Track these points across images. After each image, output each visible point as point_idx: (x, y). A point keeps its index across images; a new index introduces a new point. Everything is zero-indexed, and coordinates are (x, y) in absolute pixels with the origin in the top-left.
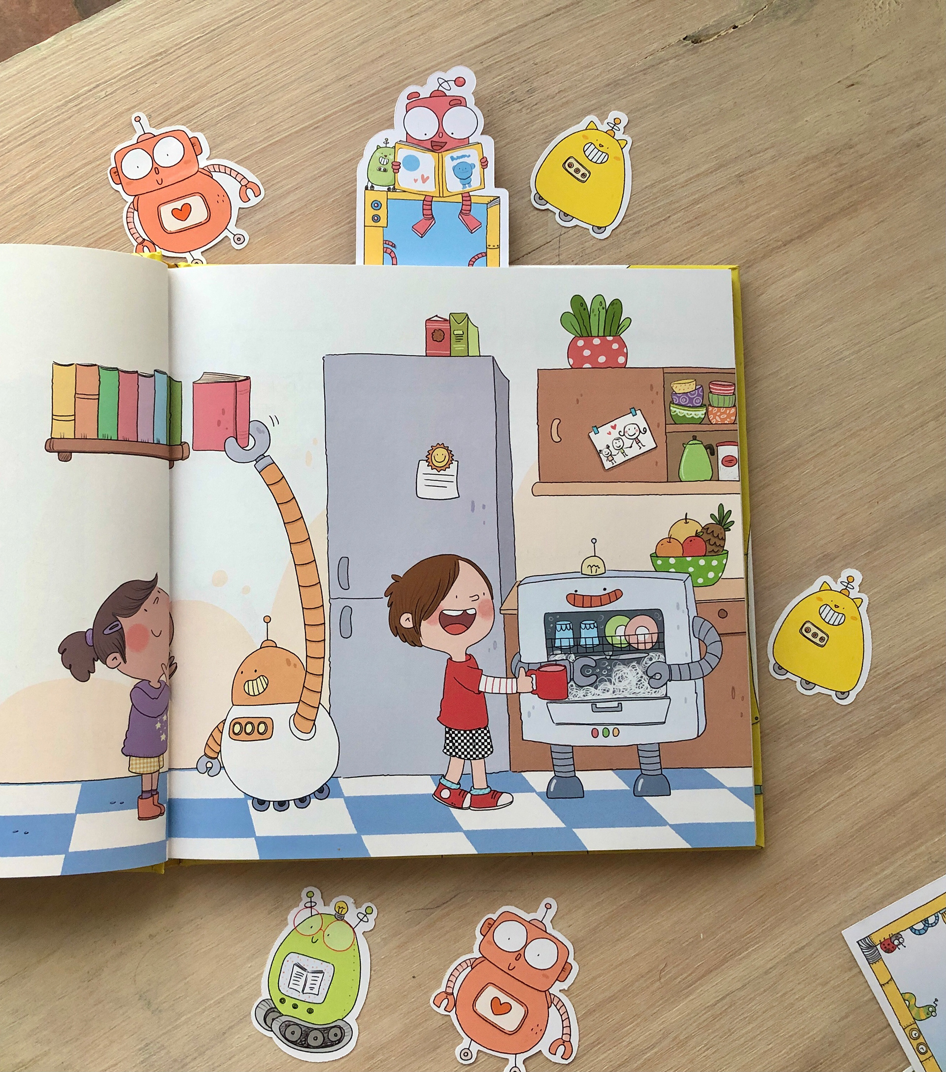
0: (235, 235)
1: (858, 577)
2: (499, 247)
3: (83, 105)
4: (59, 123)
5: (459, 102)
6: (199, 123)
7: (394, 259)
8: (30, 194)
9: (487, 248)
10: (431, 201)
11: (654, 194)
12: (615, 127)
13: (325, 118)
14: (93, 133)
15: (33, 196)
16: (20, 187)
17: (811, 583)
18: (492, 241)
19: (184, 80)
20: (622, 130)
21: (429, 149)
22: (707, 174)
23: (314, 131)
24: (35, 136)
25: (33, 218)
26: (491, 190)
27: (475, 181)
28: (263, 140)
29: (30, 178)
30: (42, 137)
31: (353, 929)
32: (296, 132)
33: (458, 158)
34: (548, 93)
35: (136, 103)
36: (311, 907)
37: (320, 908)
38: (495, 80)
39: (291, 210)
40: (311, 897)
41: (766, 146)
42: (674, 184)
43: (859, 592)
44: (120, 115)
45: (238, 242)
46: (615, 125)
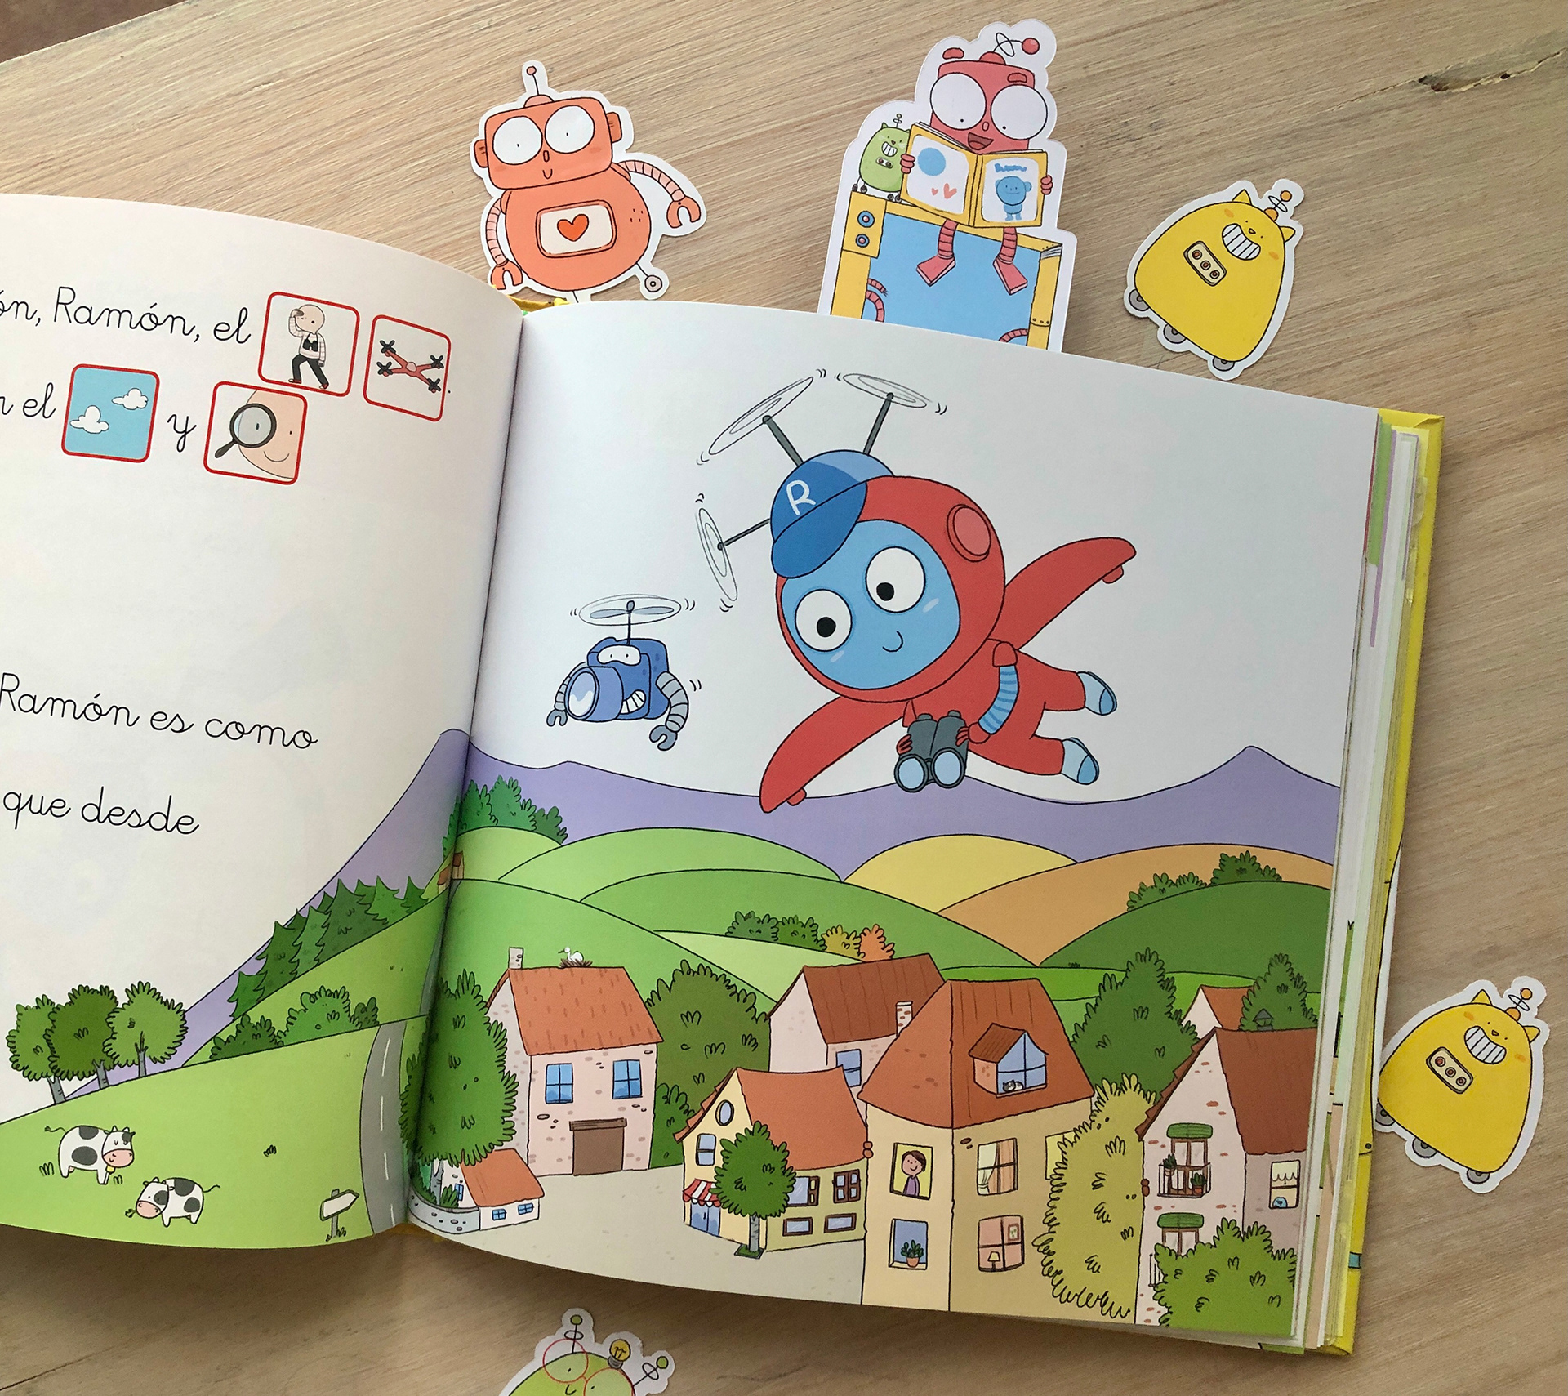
0: (648, 277)
1: (1539, 992)
2: (1049, 324)
3: (451, 35)
4: (410, 58)
5: (1022, 78)
6: (623, 92)
7: (881, 312)
8: (345, 161)
9: (1030, 323)
10: (954, 230)
11: (1324, 322)
12: (1280, 205)
13: (824, 116)
14: (459, 81)
15: (351, 165)
16: (332, 147)
17: (1460, 987)
18: (1040, 314)
19: (613, 21)
21: (962, 144)
23: (800, 134)
24: (370, 72)
25: (344, 197)
26: (1051, 230)
28: (719, 135)
29: (351, 135)
30: (381, 76)
31: (633, 1386)
32: (773, 131)
33: (1008, 169)
34: (1181, 133)
35: (532, 46)
36: (574, 1340)
37: (589, 1343)
38: (1103, 99)
39: (741, 252)
40: (576, 1325)
42: (1359, 311)
43: (1536, 1017)
44: (505, 60)
45: (651, 289)
46: (1280, 202)
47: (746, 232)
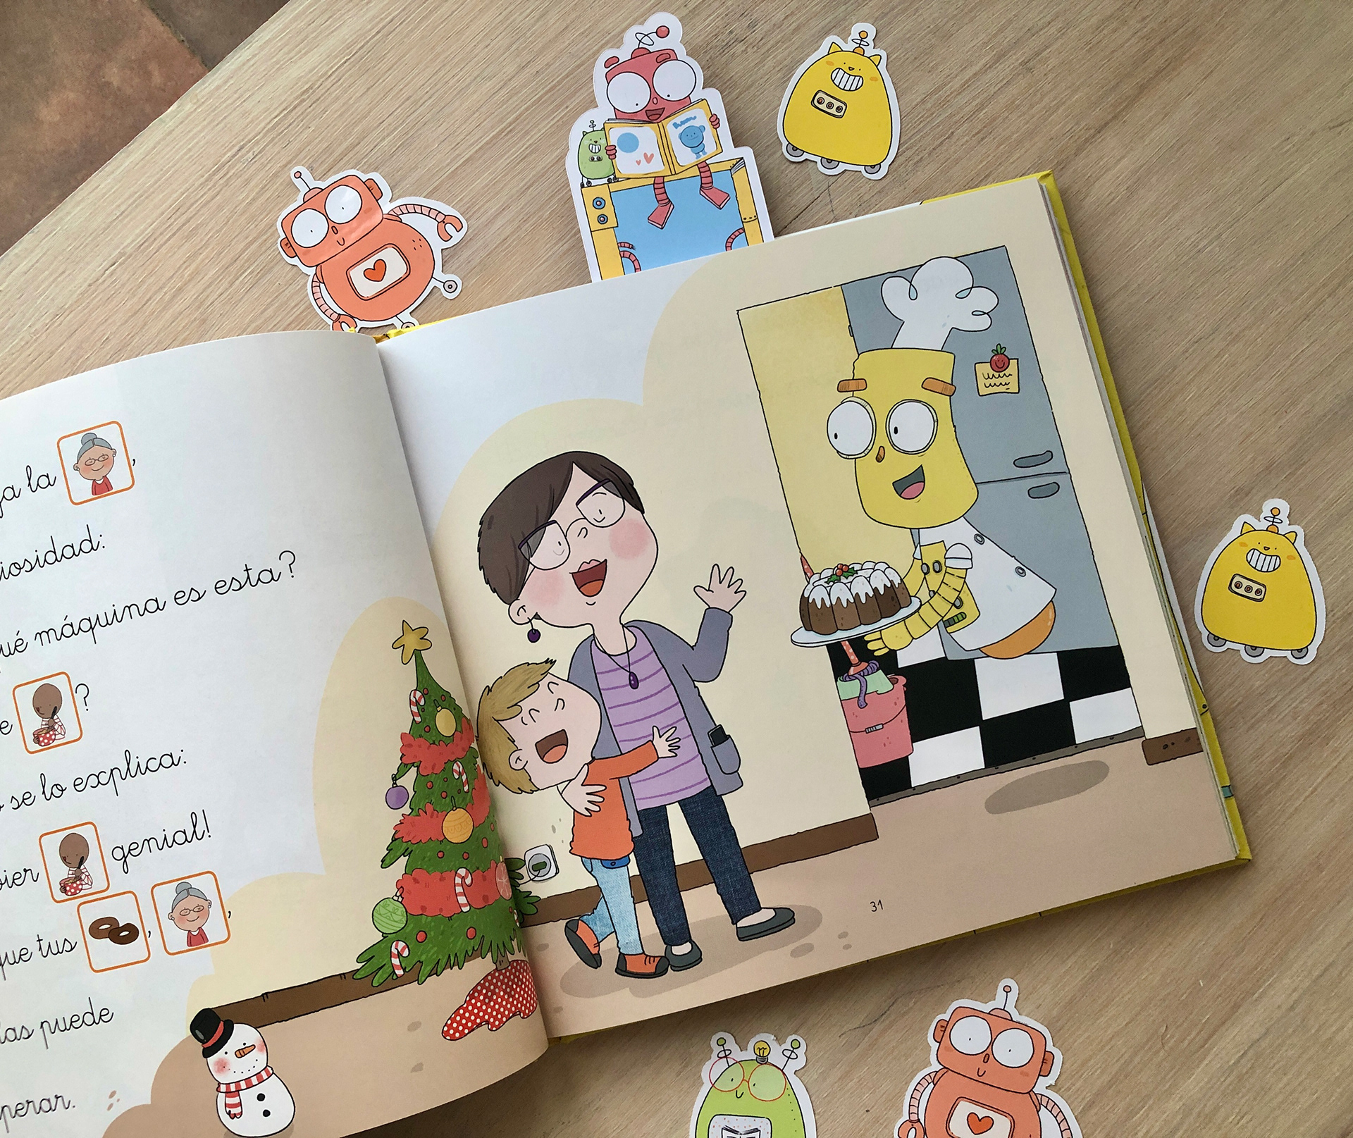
0: (444, 283)
1: (1284, 506)
2: (757, 217)
3: (230, 174)
4: (208, 202)
5: (667, 56)
6: (371, 161)
7: (636, 263)
8: (193, 295)
9: (743, 222)
10: (664, 183)
11: (928, 110)
12: (862, 43)
13: (517, 119)
14: (250, 204)
15: (199, 296)
16: (180, 289)
17: (1229, 528)
18: (747, 213)
19: (341, 115)
20: (872, 44)
21: (644, 121)
22: (986, 71)
23: (509, 136)
24: (184, 225)
25: (204, 321)
26: (731, 152)
27: (710, 146)
28: (451, 162)
29: (189, 275)
30: (192, 224)
31: (782, 1071)
32: (487, 143)
33: (683, 123)
34: (773, 23)
35: (290, 158)
36: (726, 1057)
37: (737, 1054)
38: (707, 22)
39: (503, 237)
40: (723, 1045)
41: (1048, 19)
42: (949, 93)
44: (276, 175)
45: (451, 290)
46: (861, 41)
47: (499, 223)
